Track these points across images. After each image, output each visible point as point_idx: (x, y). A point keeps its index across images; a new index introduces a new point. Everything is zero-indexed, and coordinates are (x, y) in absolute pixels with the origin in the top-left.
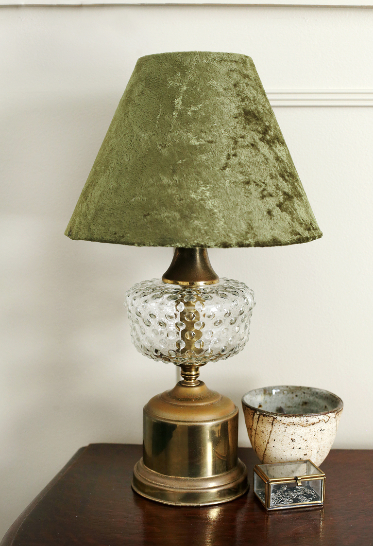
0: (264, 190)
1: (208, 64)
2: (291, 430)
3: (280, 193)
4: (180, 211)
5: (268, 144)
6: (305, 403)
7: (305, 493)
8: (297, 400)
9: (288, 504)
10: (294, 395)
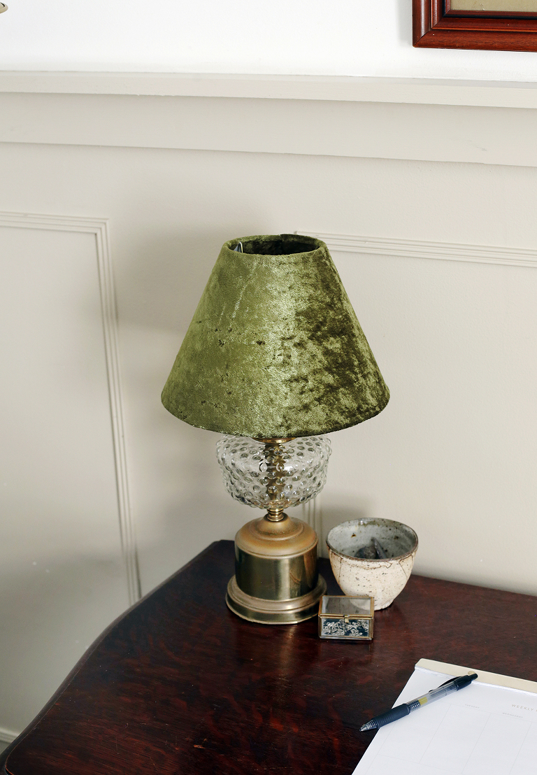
0: (304, 387)
1: (267, 268)
2: (355, 570)
3: (322, 387)
4: (228, 403)
5: (318, 340)
6: (397, 538)
7: (361, 627)
8: (392, 533)
9: (340, 635)
10: (388, 529)
